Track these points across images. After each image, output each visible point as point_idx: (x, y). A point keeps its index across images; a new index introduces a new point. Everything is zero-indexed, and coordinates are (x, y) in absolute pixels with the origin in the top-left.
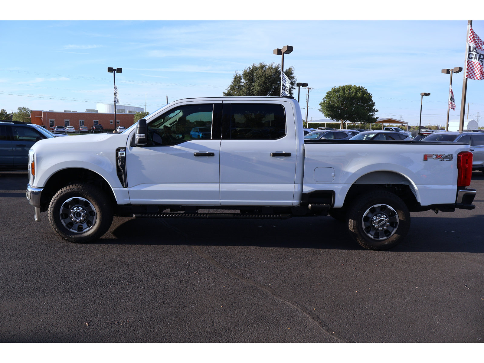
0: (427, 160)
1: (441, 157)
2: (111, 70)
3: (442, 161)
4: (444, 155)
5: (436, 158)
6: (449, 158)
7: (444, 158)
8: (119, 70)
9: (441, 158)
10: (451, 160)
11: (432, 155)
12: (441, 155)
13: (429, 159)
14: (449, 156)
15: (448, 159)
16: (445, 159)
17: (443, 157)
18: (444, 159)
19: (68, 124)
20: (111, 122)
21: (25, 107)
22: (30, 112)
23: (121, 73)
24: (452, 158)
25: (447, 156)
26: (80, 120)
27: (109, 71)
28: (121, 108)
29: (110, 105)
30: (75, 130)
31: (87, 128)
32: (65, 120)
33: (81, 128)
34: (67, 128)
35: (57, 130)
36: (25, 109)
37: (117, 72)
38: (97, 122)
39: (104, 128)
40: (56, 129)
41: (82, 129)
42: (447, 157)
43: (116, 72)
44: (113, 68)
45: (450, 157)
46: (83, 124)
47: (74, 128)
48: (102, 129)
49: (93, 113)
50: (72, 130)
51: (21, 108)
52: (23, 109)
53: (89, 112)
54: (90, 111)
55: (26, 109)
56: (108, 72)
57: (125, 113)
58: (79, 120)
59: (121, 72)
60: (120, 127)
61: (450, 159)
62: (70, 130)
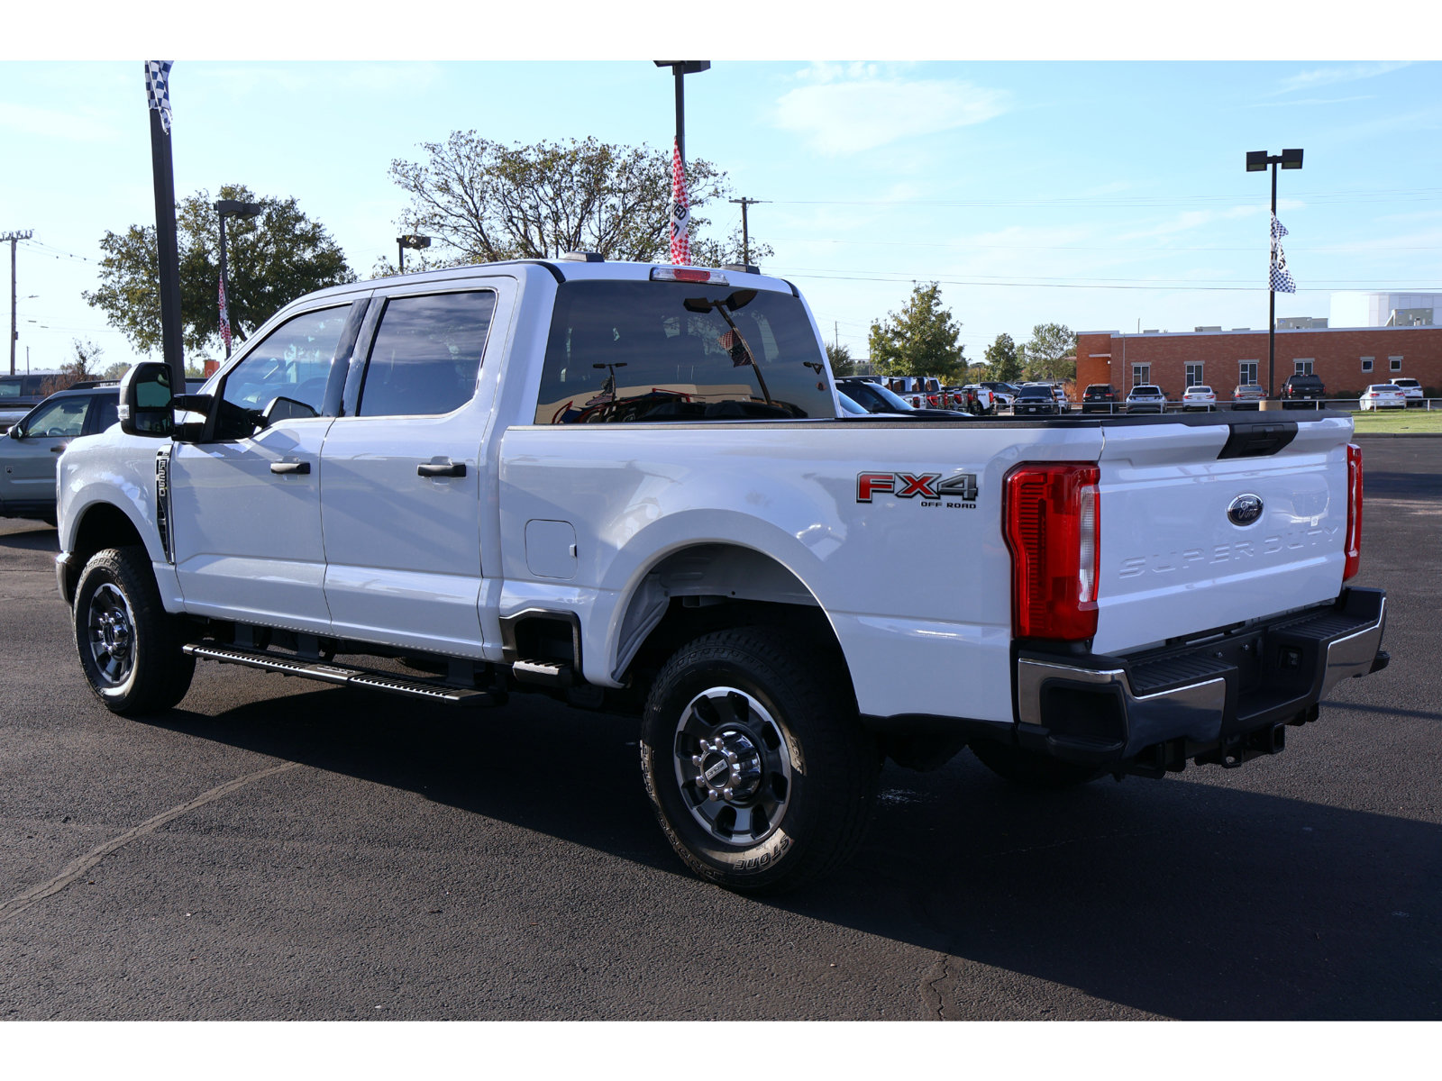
0: (870, 502)
1: (925, 485)
2: (1257, 161)
3: (933, 507)
4: (940, 475)
5: (907, 494)
6: (961, 493)
7: (940, 493)
8: (1293, 159)
9: (926, 493)
10: (969, 502)
11: (891, 477)
12: (925, 479)
13: (875, 496)
14: (963, 482)
15: (958, 499)
16: (945, 499)
17: (934, 486)
18: (939, 498)
19: (1199, 378)
20: (1367, 365)
21: (1055, 324)
22: (1071, 339)
23: (1301, 167)
24: (973, 495)
25: (951, 486)
26: (1242, 362)
27: (1251, 167)
28: (1416, 305)
29: (1384, 294)
30: (1213, 400)
31: (1261, 392)
32: (1187, 363)
33: (1237, 392)
34: (1187, 394)
35: (1133, 401)
36: (1056, 332)
37: (1283, 167)
38: (1308, 365)
39: (1330, 389)
40: (1131, 398)
41: (1240, 396)
42: (951, 488)
43: (1279, 165)
44: (1266, 152)
45: (964, 491)
46: (1253, 377)
47: (1211, 393)
48: (1319, 391)
49: (1303, 330)
50: (1204, 400)
51: (1043, 327)
52: (1049, 330)
53: (1289, 328)
54: (1291, 325)
55: (1059, 330)
56: (1248, 170)
57: (1429, 323)
58: (1239, 361)
59: (1298, 164)
60: (1396, 383)
61: (966, 496)
62: (1195, 400)
